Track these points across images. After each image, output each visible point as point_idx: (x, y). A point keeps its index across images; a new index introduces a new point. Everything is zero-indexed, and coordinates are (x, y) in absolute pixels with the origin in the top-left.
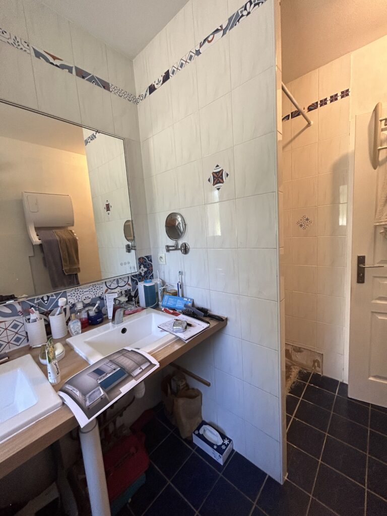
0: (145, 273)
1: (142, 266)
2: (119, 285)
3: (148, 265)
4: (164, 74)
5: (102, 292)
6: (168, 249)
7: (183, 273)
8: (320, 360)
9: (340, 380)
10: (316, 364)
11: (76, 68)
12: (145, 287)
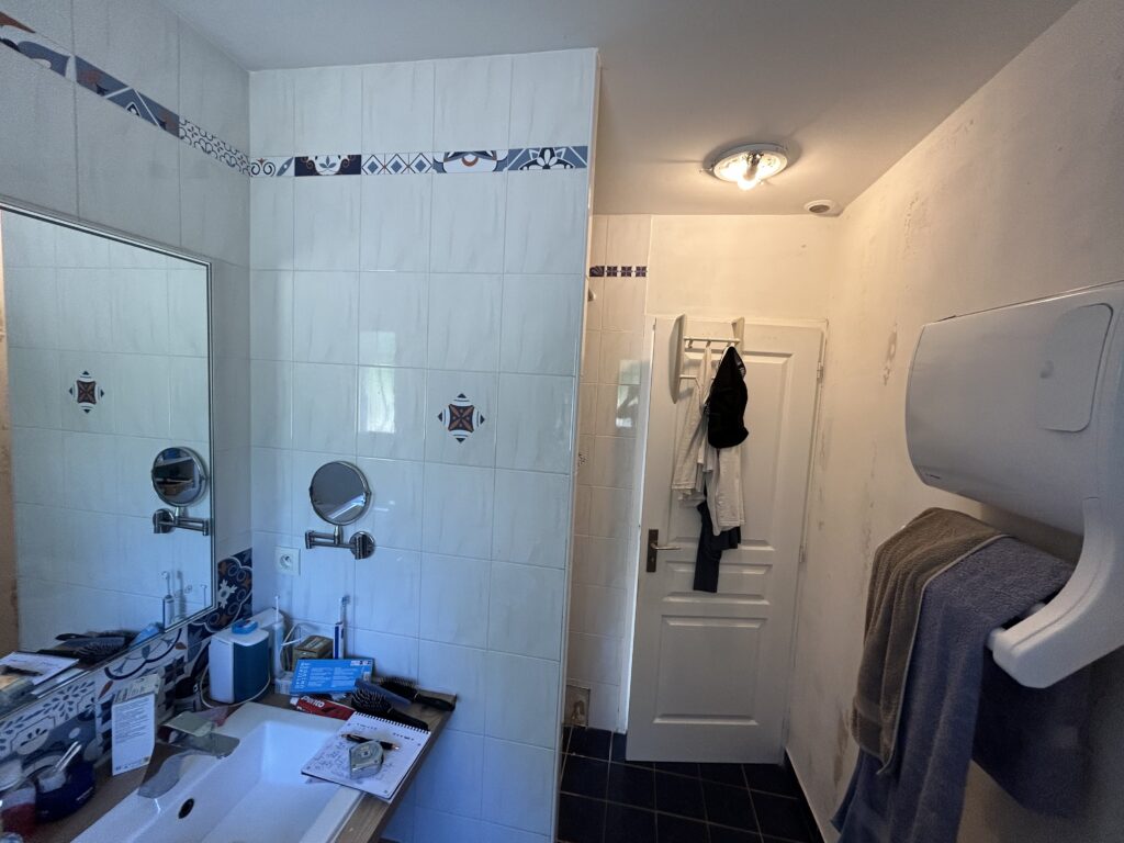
0: (232, 599)
1: (225, 583)
2: (151, 657)
3: (241, 575)
4: (346, 157)
5: (91, 696)
6: (312, 540)
7: (352, 600)
8: (584, 701)
9: (613, 730)
10: (578, 709)
11: (80, 62)
12: (237, 647)
